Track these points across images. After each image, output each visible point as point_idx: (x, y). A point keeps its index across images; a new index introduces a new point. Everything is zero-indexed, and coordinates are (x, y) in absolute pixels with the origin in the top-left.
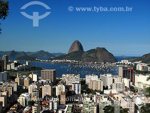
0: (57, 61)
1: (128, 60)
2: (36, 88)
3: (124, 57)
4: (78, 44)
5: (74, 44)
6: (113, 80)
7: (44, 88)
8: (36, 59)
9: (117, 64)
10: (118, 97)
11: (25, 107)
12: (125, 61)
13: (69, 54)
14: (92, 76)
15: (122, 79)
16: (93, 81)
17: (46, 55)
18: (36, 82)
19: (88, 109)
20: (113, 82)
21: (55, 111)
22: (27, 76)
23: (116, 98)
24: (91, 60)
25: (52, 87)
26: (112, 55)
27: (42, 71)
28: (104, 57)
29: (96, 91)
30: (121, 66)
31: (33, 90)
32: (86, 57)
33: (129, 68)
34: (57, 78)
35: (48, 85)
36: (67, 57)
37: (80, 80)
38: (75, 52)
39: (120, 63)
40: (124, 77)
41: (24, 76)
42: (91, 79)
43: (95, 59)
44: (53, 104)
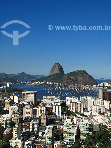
0: (38, 83)
1: (107, 82)
2: (17, 109)
3: (104, 80)
4: (59, 67)
5: (54, 66)
6: (94, 102)
7: (24, 109)
8: (17, 81)
9: (97, 87)
10: (98, 119)
11: (6, 128)
12: (105, 83)
13: (49, 77)
14: (72, 98)
15: (102, 102)
16: (73, 103)
17: (27, 77)
18: (17, 103)
19: (68, 130)
20: (93, 104)
21: (36, 132)
22: (8, 97)
23: (96, 120)
24: (72, 82)
25: (32, 109)
26: (92, 78)
27: (23, 92)
28: (84, 79)
29: (76, 112)
30: (101, 89)
31: (13, 111)
32: (66, 80)
33: (109, 91)
34: (38, 100)
35: (29, 107)
36: (47, 79)
37: (61, 102)
38: (56, 74)
39: (100, 85)
40: (104, 99)
41: (5, 98)
42: (72, 101)
43: (75, 81)
44: (33, 125)
